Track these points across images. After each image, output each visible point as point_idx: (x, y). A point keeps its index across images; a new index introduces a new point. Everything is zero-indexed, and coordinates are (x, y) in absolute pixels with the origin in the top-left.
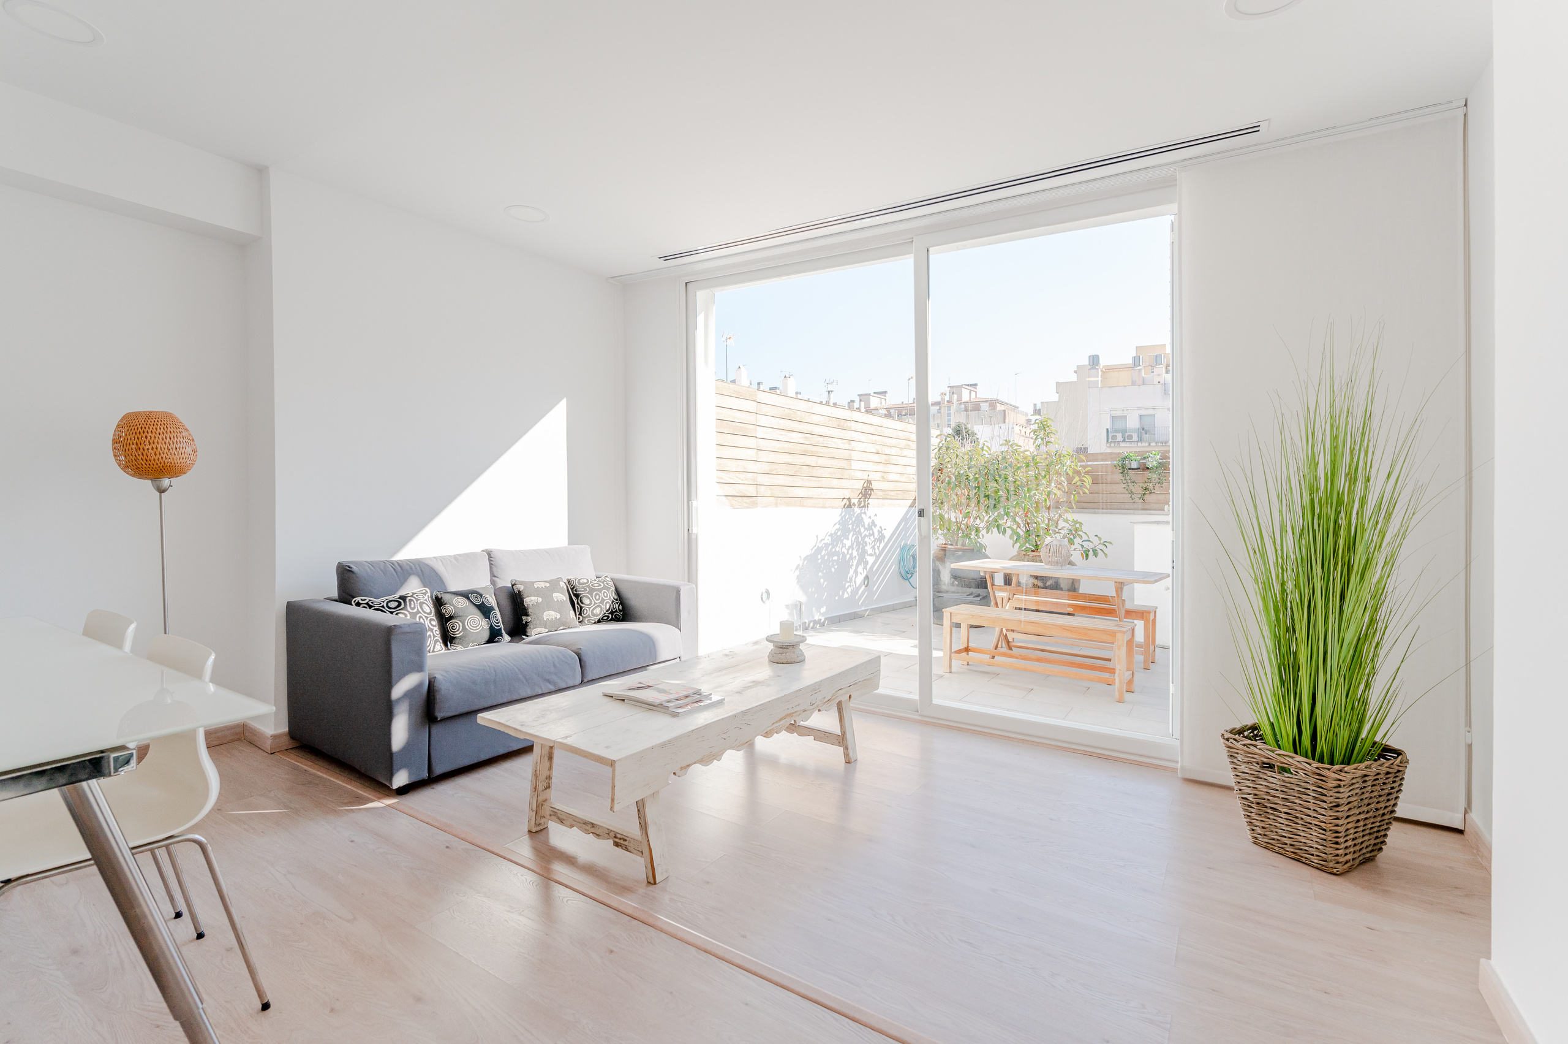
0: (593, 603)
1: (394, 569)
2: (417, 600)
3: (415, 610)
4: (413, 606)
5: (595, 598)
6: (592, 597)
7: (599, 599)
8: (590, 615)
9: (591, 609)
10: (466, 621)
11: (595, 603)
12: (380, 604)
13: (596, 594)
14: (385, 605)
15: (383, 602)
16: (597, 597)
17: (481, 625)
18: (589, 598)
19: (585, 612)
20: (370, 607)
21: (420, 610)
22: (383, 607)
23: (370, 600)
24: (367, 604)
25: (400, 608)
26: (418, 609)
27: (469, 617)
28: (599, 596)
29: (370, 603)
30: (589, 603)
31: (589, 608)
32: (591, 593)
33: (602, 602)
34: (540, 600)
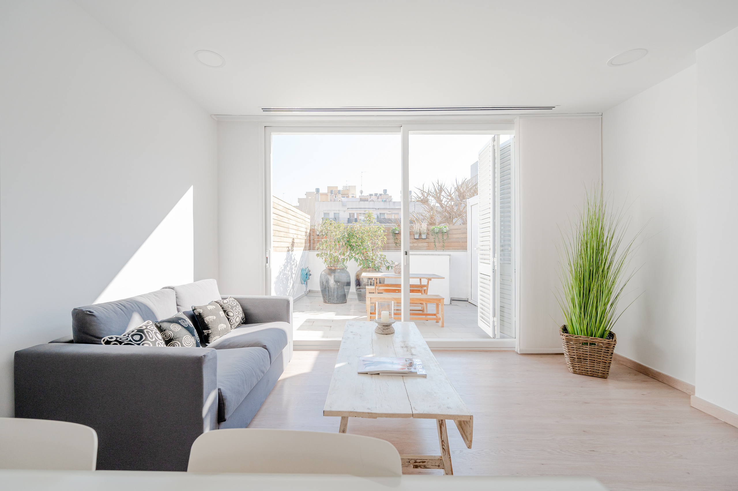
0: (235, 315)
1: (121, 309)
2: (152, 331)
3: (154, 339)
4: (151, 336)
5: (235, 311)
6: (234, 311)
7: (237, 311)
8: (235, 322)
9: (235, 319)
10: (183, 341)
11: (236, 315)
12: (127, 339)
13: (235, 309)
14: (132, 340)
15: (128, 336)
16: (236, 311)
17: (192, 342)
18: (232, 312)
19: (232, 321)
20: (121, 343)
21: (156, 338)
22: (130, 341)
23: (117, 338)
24: (116, 341)
25: (142, 341)
26: (155, 338)
27: (184, 338)
28: (237, 310)
29: (118, 339)
30: (233, 315)
31: (234, 318)
32: (232, 308)
33: (239, 314)
34: (215, 317)
